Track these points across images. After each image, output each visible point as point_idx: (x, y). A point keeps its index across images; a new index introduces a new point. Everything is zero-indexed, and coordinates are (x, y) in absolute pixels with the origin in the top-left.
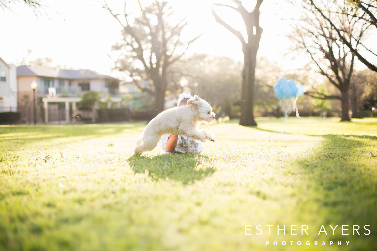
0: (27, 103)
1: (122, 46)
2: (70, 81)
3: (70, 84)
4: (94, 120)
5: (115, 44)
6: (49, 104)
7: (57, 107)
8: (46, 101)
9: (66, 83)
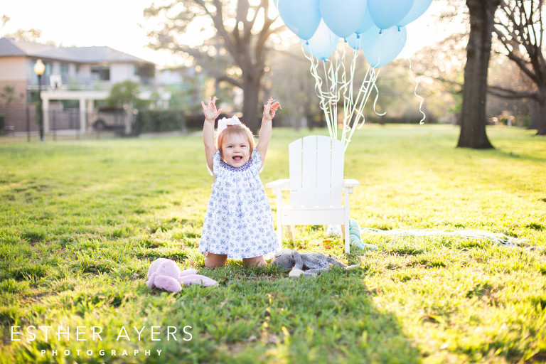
0: (10, 100)
1: (160, 9)
2: (79, 65)
3: (77, 70)
4: (128, 130)
5: (148, 7)
6: (52, 101)
7: (61, 107)
8: (46, 96)
9: (72, 69)
